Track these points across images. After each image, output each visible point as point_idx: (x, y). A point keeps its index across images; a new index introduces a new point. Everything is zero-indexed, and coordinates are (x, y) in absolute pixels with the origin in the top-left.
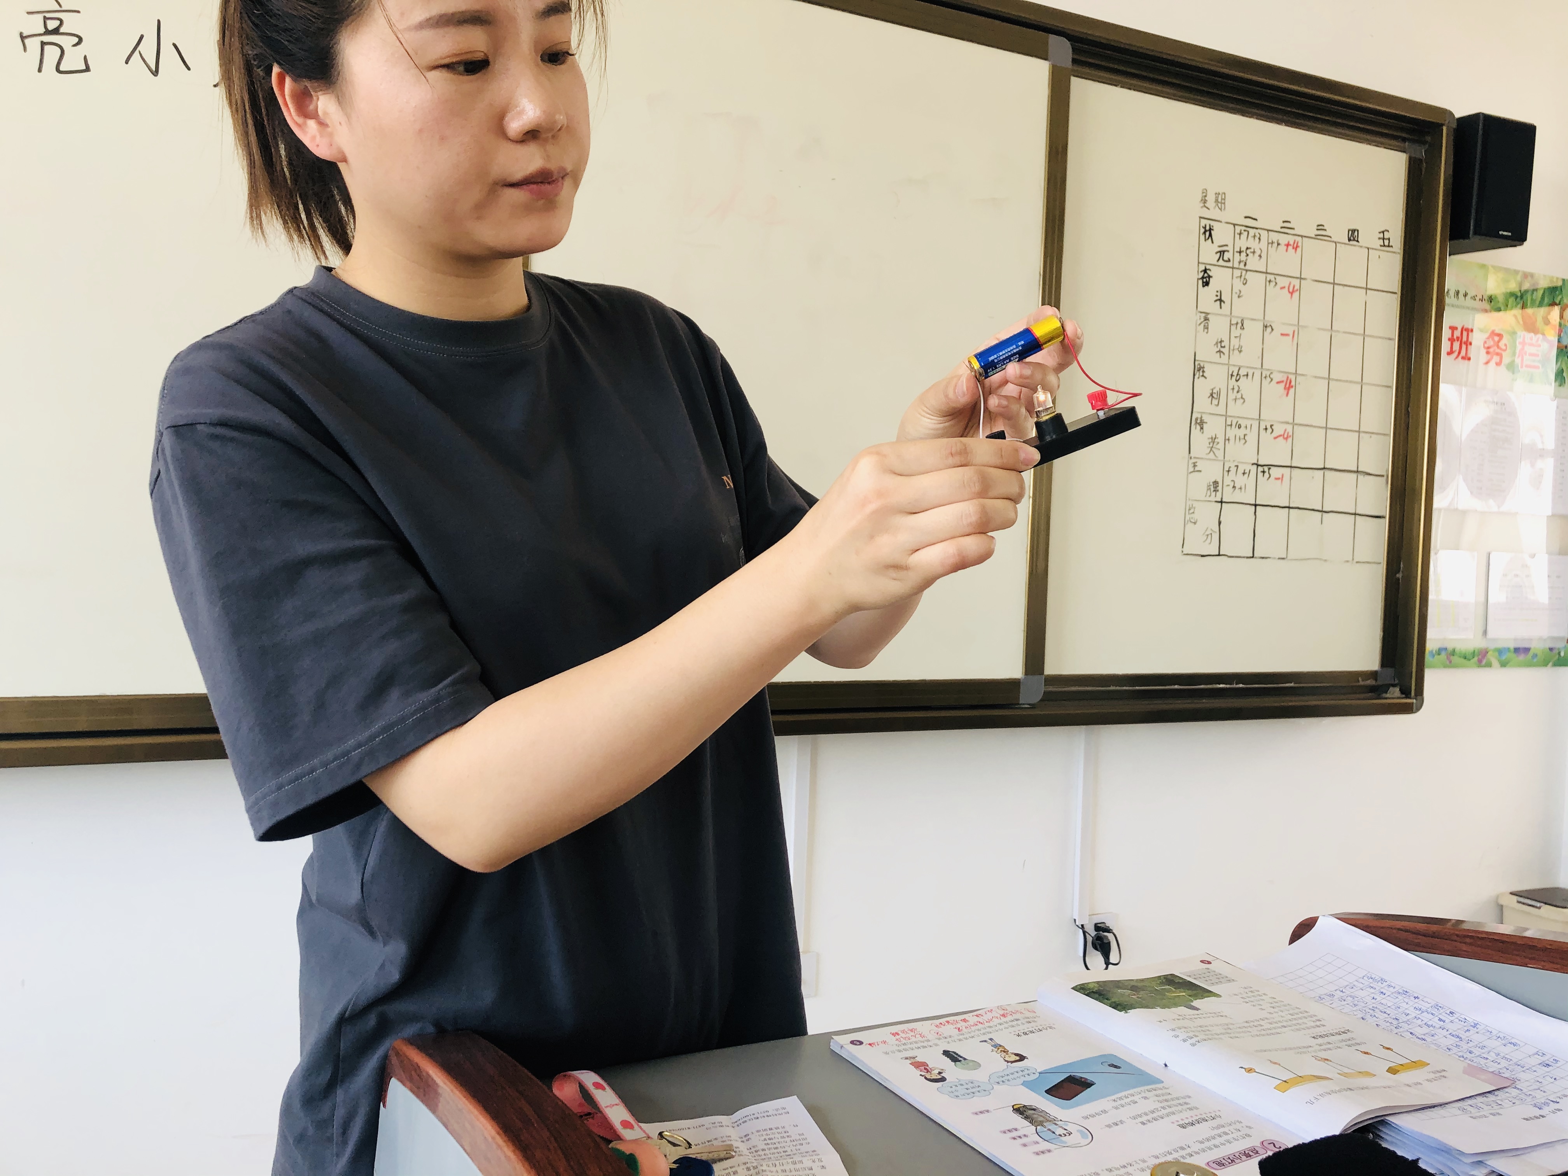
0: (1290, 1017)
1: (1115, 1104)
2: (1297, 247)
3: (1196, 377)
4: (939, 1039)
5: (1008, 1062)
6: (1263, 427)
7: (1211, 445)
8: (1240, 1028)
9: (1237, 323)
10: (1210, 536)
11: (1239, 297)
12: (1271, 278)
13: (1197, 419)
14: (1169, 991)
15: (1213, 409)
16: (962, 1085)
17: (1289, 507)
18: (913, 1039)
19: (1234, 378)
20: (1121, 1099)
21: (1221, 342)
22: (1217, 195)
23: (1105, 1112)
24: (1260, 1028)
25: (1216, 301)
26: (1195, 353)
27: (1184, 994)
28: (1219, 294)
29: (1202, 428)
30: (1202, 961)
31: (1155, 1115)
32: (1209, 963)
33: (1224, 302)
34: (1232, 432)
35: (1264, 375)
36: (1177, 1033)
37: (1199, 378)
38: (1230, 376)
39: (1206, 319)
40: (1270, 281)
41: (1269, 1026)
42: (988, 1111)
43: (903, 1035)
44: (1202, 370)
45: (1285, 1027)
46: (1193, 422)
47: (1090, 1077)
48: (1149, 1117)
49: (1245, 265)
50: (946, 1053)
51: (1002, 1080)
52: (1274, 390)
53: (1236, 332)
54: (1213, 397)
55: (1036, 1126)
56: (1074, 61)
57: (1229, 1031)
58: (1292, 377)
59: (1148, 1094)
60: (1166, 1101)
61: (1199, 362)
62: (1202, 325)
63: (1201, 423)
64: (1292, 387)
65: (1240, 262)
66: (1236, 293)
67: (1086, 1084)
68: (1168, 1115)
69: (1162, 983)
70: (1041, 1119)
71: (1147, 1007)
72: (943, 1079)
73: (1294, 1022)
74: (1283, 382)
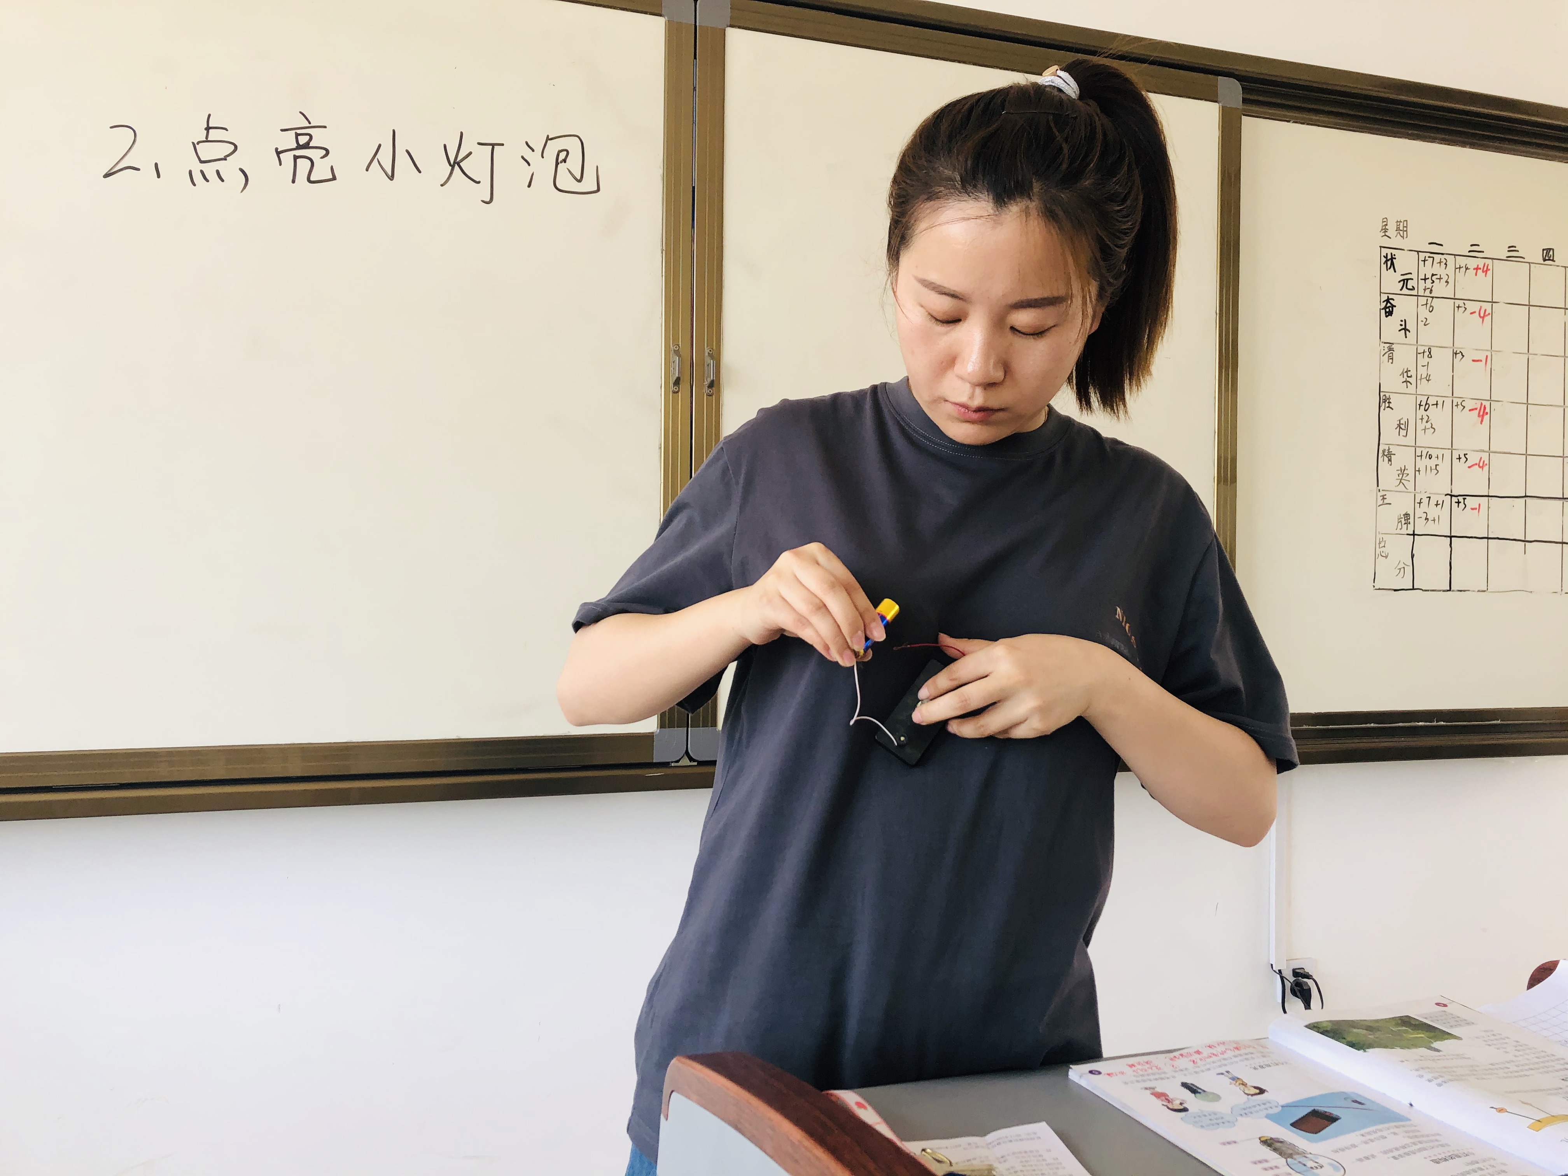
0: (1537, 1060)
1: (1364, 1139)
2: (1488, 269)
3: (1382, 409)
4: (1176, 1071)
5: (1248, 1095)
6: (1455, 456)
7: (1401, 476)
8: (1486, 1070)
9: (1424, 353)
10: (1402, 570)
11: (1425, 325)
12: (1459, 303)
13: (1384, 451)
14: (1406, 1032)
15: (1402, 440)
16: (1205, 1116)
17: (1488, 538)
18: (1150, 1071)
19: (1422, 408)
20: (1369, 1133)
21: (1406, 372)
22: (1398, 223)
23: (1354, 1146)
24: (1506, 1070)
25: (1400, 331)
26: (1380, 383)
27: (1423, 1036)
28: (1403, 323)
29: (1390, 460)
30: (1438, 1004)
31: (1406, 1150)
32: (1445, 1006)
33: (1409, 332)
34: (1422, 464)
35: (1455, 404)
36: (1421, 1072)
37: (1384, 409)
38: (1418, 406)
39: (1390, 349)
40: (1458, 307)
41: (1515, 1069)
42: (1235, 1142)
43: (1140, 1067)
44: (1388, 401)
45: (1532, 1069)
46: (1380, 455)
47: (1335, 1112)
48: (1401, 1152)
49: (1431, 293)
50: (1185, 1085)
51: (1246, 1112)
52: (1466, 419)
53: (1423, 360)
54: (1400, 428)
55: (1286, 1158)
56: (1245, 101)
57: (1475, 1073)
58: (1487, 404)
59: (1396, 1130)
60: (1416, 1137)
61: (1384, 394)
62: (1387, 355)
63: (1389, 456)
64: (1487, 413)
65: (1425, 290)
66: (1422, 321)
67: (1332, 1119)
68: (1420, 1150)
69: (1397, 1025)
70: (1290, 1152)
71: (1386, 1047)
72: (1185, 1110)
73: (1542, 1065)
74: (1476, 409)
